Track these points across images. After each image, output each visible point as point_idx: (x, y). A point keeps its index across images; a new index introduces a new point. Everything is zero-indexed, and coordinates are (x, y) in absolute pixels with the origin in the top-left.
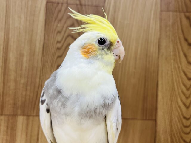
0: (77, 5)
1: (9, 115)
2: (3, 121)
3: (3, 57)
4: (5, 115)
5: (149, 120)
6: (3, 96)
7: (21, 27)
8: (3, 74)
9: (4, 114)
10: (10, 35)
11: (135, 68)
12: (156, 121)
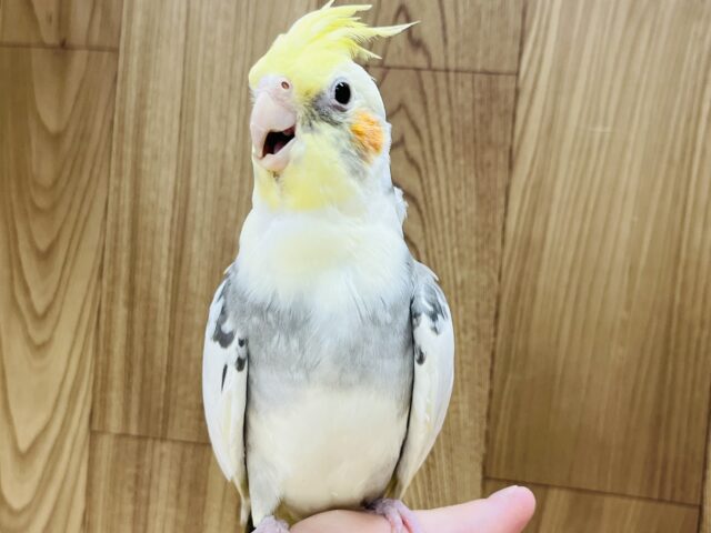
0: (418, 70)
1: (185, 443)
2: (166, 461)
3: (170, 250)
4: (173, 441)
5: (672, 502)
6: (168, 380)
7: (229, 151)
8: (169, 308)
9: (168, 437)
10: (194, 180)
11: (628, 307)
12: (701, 508)
